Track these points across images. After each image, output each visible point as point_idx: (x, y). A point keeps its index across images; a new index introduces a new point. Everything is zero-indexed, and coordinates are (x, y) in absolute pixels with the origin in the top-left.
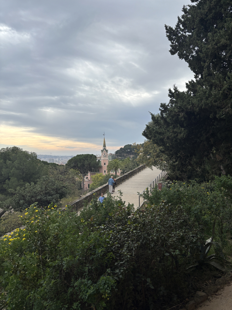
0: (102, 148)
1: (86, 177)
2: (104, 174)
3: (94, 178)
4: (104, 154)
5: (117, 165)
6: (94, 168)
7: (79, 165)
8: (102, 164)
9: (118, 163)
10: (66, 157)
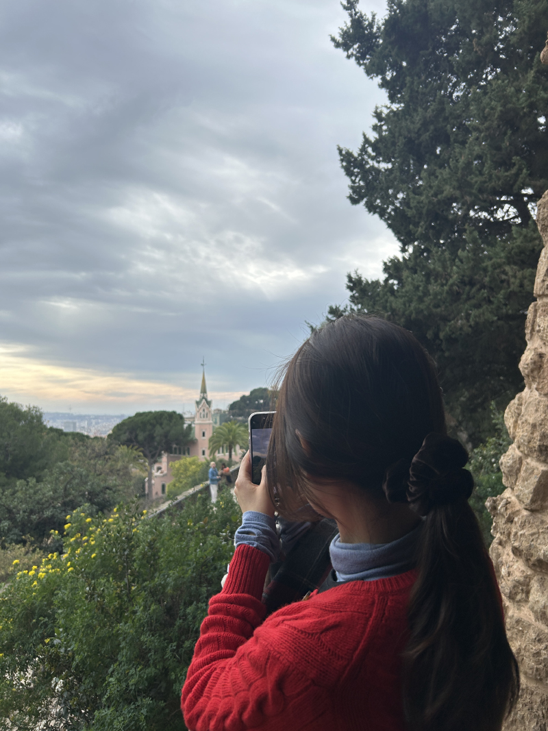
0: (197, 397)
1: (156, 466)
2: (202, 459)
3: (178, 470)
4: (201, 411)
5: (234, 437)
6: (177, 444)
7: (141, 437)
8: (197, 434)
9: (235, 431)
10: (108, 418)
